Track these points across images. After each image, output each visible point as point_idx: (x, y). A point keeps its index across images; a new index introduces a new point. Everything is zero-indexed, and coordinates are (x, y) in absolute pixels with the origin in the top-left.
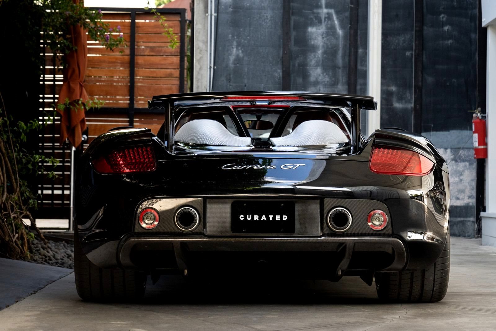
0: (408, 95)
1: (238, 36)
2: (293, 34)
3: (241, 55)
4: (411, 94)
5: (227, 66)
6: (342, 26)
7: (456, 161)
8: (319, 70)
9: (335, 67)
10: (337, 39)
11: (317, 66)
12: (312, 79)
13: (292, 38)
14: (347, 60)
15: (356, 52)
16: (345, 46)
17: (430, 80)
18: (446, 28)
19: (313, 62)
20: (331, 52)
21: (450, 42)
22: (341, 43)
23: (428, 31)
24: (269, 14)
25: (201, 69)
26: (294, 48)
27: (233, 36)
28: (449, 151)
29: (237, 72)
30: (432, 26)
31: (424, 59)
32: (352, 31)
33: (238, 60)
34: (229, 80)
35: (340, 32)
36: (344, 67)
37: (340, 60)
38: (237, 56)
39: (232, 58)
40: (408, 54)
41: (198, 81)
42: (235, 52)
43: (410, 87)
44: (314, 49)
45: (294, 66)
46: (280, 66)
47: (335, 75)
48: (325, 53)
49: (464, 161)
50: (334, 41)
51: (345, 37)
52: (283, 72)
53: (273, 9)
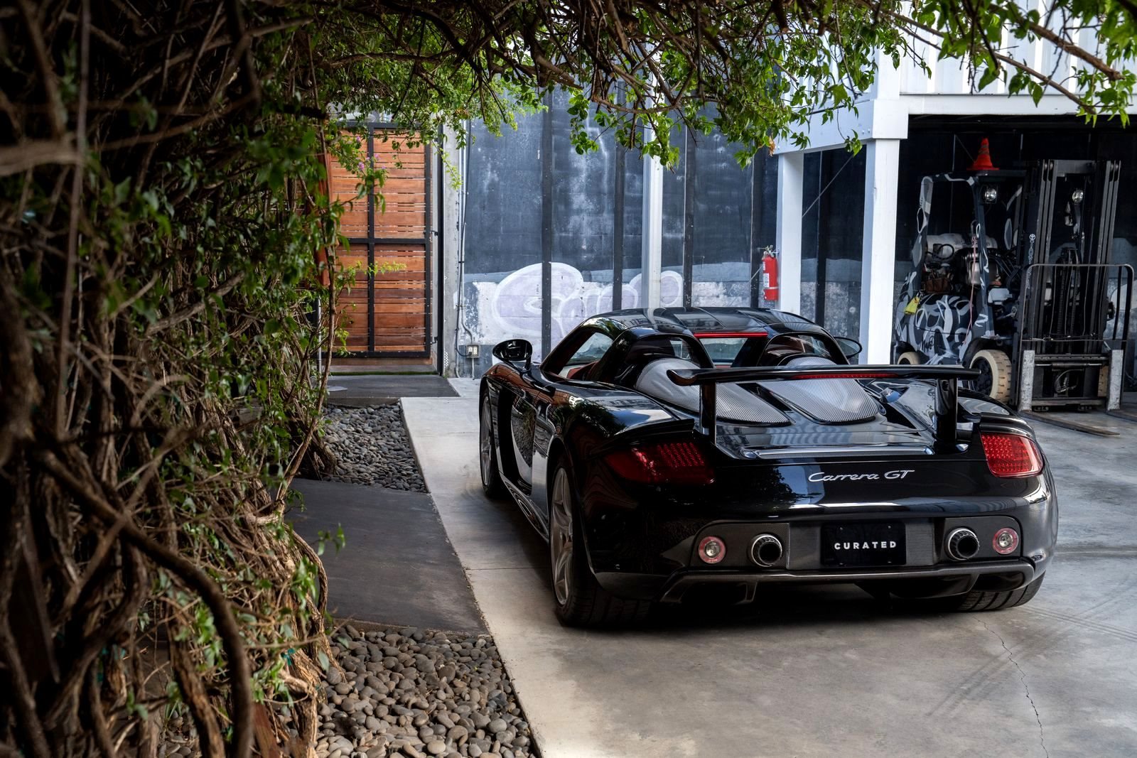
0: (678, 223)
1: (493, 158)
2: (554, 155)
3: (497, 179)
4: (682, 222)
5: (481, 192)
6: (608, 147)
7: (729, 296)
8: (583, 197)
9: (600, 193)
10: (602, 161)
11: (580, 192)
12: (575, 206)
13: (553, 160)
14: (613, 185)
15: (623, 177)
16: (611, 170)
17: (702, 207)
18: (720, 150)
19: (576, 188)
20: (595, 177)
21: (724, 165)
22: (607, 165)
23: (701, 153)
24: (527, 132)
25: (451, 194)
26: (555, 172)
27: (487, 158)
28: (721, 284)
29: (492, 199)
30: (705, 147)
31: (696, 184)
32: (620, 153)
33: (493, 185)
34: (484, 208)
35: (605, 154)
36: (610, 193)
37: (605, 186)
38: (493, 180)
39: (486, 183)
40: (679, 178)
41: (448, 209)
42: (489, 176)
43: (681, 215)
44: (577, 172)
45: (555, 191)
46: (539, 192)
47: (600, 202)
48: (589, 177)
49: (736, 295)
50: (599, 164)
51: (611, 158)
52: (544, 198)
53: (532, 127)
